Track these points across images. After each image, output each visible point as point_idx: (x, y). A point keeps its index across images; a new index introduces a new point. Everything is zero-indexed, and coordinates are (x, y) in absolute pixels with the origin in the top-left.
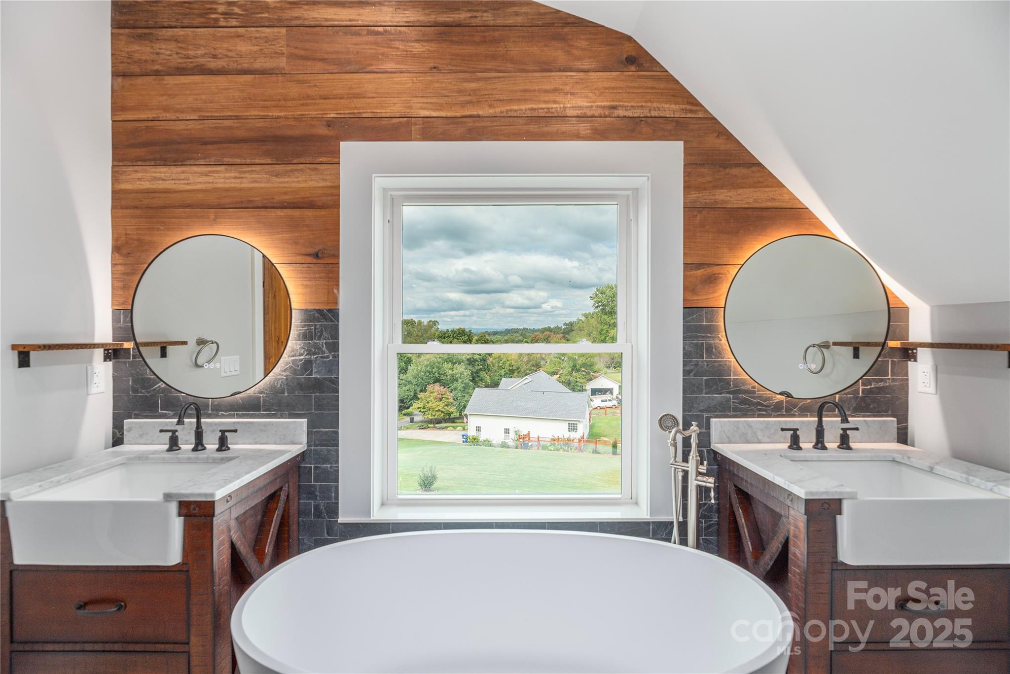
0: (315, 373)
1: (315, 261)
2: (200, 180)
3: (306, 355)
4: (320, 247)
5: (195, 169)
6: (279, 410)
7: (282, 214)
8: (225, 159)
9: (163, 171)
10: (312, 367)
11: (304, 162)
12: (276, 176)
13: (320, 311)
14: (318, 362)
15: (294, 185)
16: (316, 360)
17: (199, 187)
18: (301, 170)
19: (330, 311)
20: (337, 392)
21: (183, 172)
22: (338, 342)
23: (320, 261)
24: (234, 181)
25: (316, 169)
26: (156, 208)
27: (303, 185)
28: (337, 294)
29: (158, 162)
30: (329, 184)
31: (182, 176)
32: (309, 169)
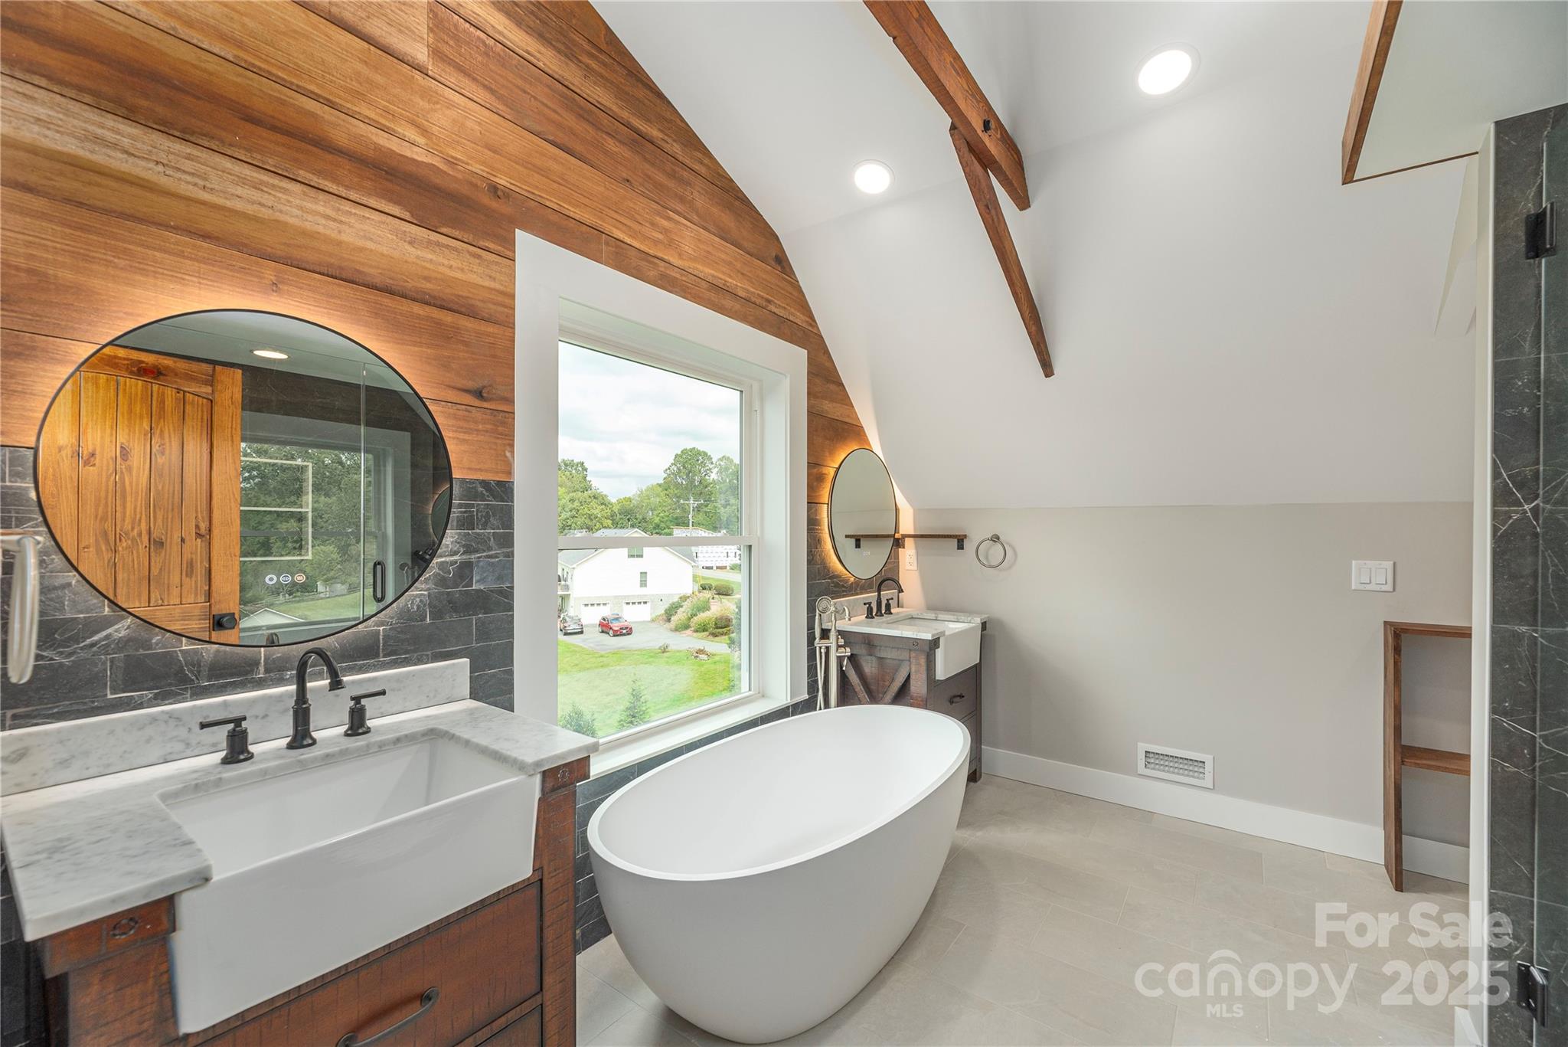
0: (478, 581)
1: (477, 403)
2: (239, 191)
3: (463, 554)
4: (486, 383)
5: (228, 164)
6: (415, 651)
7: (421, 312)
8: (301, 172)
9: (127, 133)
10: (472, 572)
11: (460, 238)
12: (410, 243)
13: (485, 484)
14: (481, 564)
15: (441, 269)
16: (478, 562)
17: (239, 205)
18: (455, 249)
19: (499, 483)
20: (511, 609)
21: (189, 157)
22: (513, 533)
23: (485, 405)
24: (324, 222)
25: (479, 257)
26: (106, 212)
27: (458, 275)
28: (510, 458)
29: (104, 104)
30: (497, 286)
31: (188, 165)
32: (468, 252)
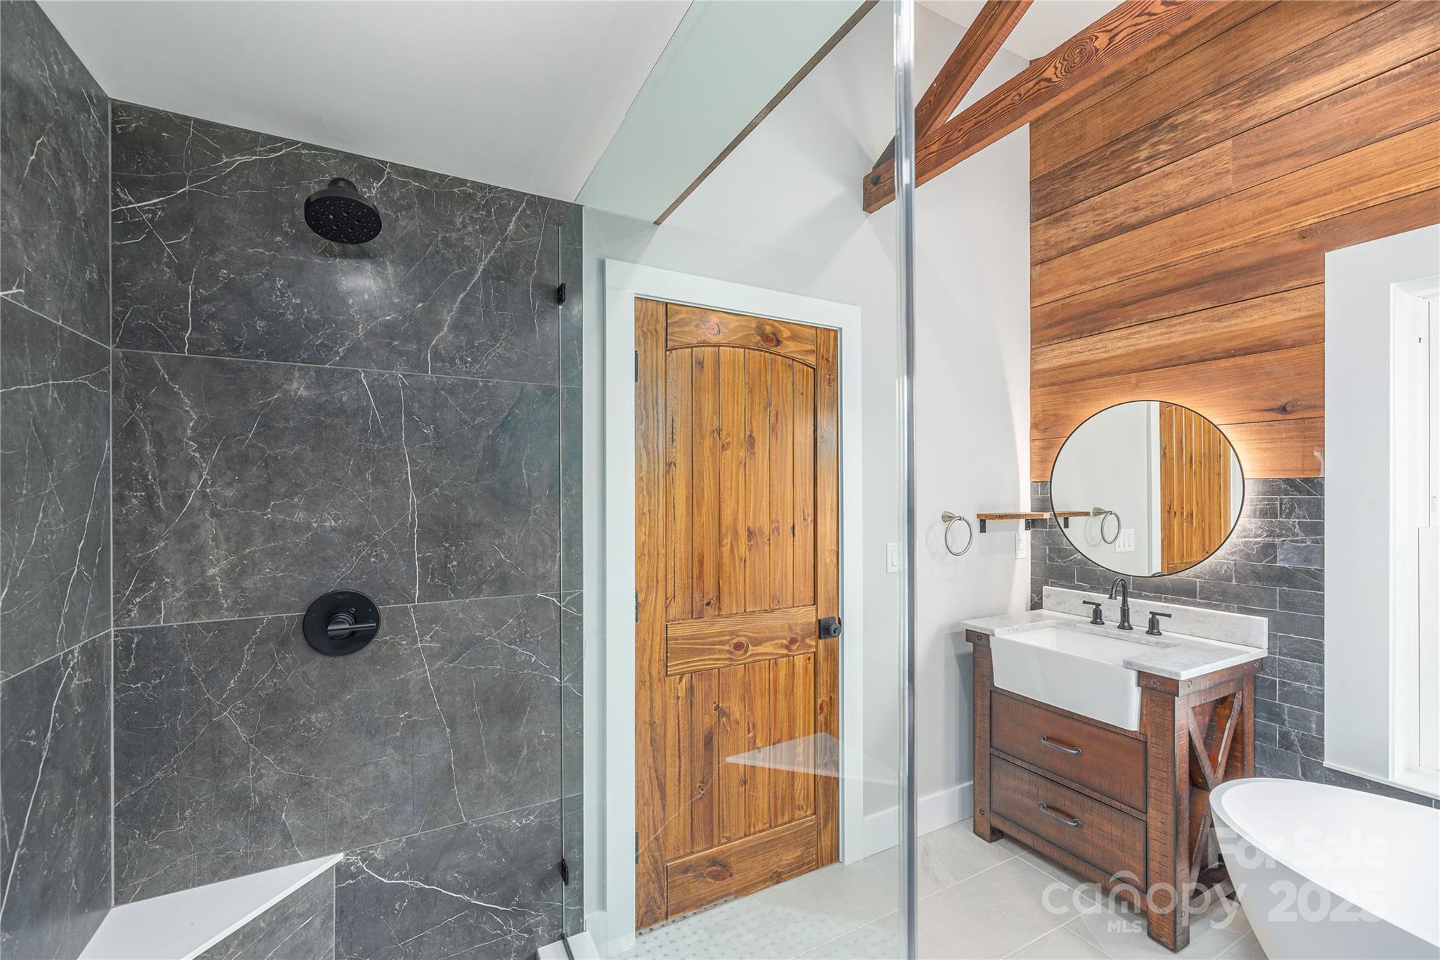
0: (1281, 560)
1: (1280, 417)
2: (1120, 344)
3: (1266, 537)
4: (1290, 399)
5: (1115, 334)
6: (1223, 601)
7: (1227, 365)
8: (1149, 317)
9: (1080, 344)
10: (1275, 552)
11: (1262, 294)
12: (1218, 320)
13: (1289, 482)
14: (1285, 546)
15: (1245, 326)
16: (1283, 544)
17: (1118, 352)
18: (1258, 305)
19: (1306, 480)
20: (1322, 589)
21: (1100, 341)
22: (1323, 523)
23: (1289, 417)
24: (1160, 337)
25: (1281, 299)
26: (1073, 382)
27: (1260, 324)
28: (1321, 459)
29: (1074, 336)
30: (1303, 314)
31: (1100, 345)
32: (1270, 301)
